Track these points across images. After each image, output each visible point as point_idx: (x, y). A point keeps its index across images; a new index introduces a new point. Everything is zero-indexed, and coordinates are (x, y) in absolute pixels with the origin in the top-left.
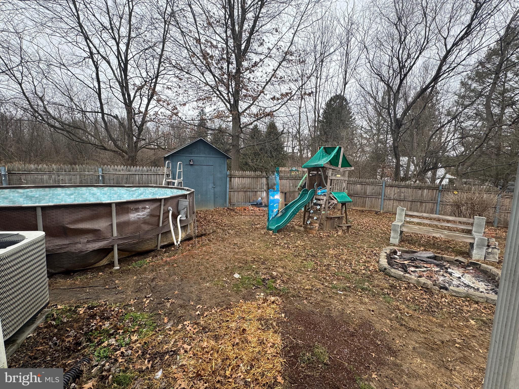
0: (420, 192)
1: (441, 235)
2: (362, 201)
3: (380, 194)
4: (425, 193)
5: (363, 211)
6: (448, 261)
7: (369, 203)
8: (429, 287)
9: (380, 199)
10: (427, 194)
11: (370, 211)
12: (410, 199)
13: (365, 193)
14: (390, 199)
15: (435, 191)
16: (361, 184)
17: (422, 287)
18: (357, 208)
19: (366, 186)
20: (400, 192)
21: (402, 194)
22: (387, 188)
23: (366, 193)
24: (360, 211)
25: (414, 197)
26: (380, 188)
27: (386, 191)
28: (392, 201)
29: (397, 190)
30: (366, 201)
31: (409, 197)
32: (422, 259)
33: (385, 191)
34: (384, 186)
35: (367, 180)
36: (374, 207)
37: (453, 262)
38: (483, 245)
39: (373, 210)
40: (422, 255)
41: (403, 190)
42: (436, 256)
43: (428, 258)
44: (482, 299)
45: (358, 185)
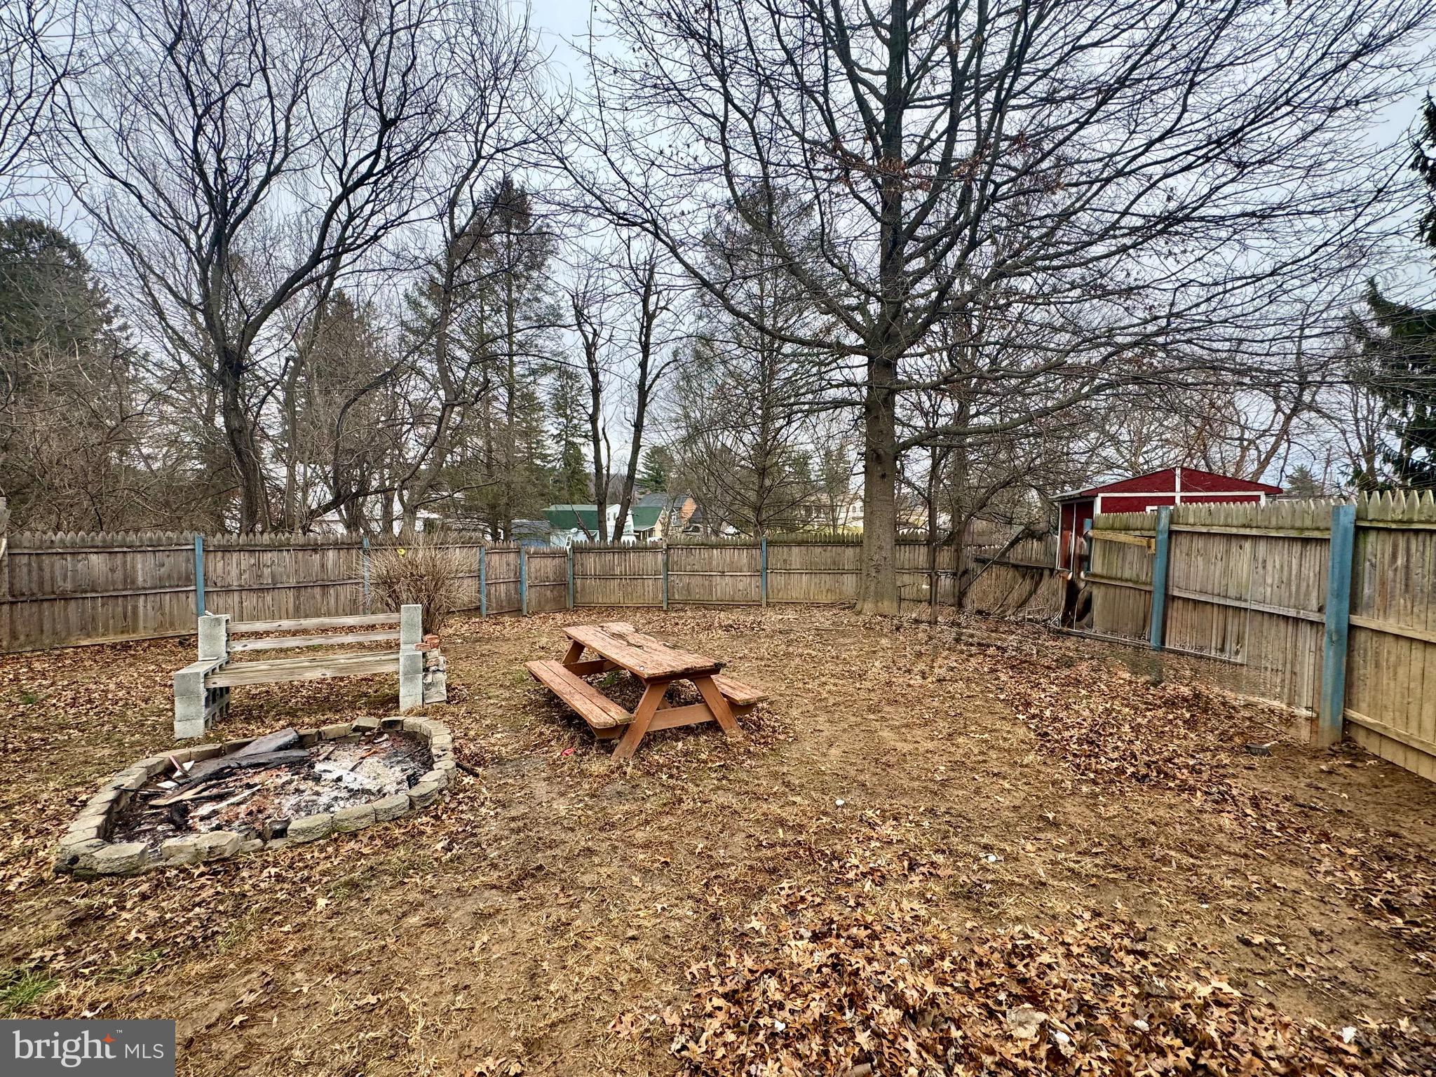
0: (316, 557)
1: (324, 671)
2: (120, 609)
3: (188, 579)
4: (330, 562)
5: (126, 646)
6: (334, 739)
7: (150, 612)
8: (227, 855)
9: (191, 595)
10: (335, 564)
11: (155, 642)
12: (293, 582)
13: (129, 580)
14: (228, 591)
15: (354, 552)
16: (106, 549)
17: (206, 864)
18: (100, 640)
19: (129, 557)
20: (258, 565)
21: (267, 571)
22: (211, 556)
23: (133, 582)
24: (113, 647)
25: (302, 575)
26: (188, 561)
27: (211, 569)
28: (236, 595)
29: (246, 560)
30: (135, 608)
31: (288, 577)
32: (255, 761)
33: (206, 567)
34: (199, 551)
35: (132, 537)
36: (172, 624)
37: (345, 736)
38: (417, 672)
39: (170, 633)
40: (263, 748)
41: (268, 557)
42: (301, 738)
43: (280, 749)
44: (364, 820)
45: (93, 558)
